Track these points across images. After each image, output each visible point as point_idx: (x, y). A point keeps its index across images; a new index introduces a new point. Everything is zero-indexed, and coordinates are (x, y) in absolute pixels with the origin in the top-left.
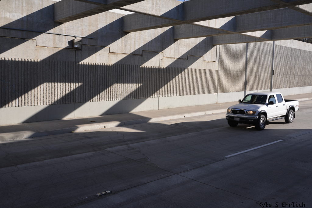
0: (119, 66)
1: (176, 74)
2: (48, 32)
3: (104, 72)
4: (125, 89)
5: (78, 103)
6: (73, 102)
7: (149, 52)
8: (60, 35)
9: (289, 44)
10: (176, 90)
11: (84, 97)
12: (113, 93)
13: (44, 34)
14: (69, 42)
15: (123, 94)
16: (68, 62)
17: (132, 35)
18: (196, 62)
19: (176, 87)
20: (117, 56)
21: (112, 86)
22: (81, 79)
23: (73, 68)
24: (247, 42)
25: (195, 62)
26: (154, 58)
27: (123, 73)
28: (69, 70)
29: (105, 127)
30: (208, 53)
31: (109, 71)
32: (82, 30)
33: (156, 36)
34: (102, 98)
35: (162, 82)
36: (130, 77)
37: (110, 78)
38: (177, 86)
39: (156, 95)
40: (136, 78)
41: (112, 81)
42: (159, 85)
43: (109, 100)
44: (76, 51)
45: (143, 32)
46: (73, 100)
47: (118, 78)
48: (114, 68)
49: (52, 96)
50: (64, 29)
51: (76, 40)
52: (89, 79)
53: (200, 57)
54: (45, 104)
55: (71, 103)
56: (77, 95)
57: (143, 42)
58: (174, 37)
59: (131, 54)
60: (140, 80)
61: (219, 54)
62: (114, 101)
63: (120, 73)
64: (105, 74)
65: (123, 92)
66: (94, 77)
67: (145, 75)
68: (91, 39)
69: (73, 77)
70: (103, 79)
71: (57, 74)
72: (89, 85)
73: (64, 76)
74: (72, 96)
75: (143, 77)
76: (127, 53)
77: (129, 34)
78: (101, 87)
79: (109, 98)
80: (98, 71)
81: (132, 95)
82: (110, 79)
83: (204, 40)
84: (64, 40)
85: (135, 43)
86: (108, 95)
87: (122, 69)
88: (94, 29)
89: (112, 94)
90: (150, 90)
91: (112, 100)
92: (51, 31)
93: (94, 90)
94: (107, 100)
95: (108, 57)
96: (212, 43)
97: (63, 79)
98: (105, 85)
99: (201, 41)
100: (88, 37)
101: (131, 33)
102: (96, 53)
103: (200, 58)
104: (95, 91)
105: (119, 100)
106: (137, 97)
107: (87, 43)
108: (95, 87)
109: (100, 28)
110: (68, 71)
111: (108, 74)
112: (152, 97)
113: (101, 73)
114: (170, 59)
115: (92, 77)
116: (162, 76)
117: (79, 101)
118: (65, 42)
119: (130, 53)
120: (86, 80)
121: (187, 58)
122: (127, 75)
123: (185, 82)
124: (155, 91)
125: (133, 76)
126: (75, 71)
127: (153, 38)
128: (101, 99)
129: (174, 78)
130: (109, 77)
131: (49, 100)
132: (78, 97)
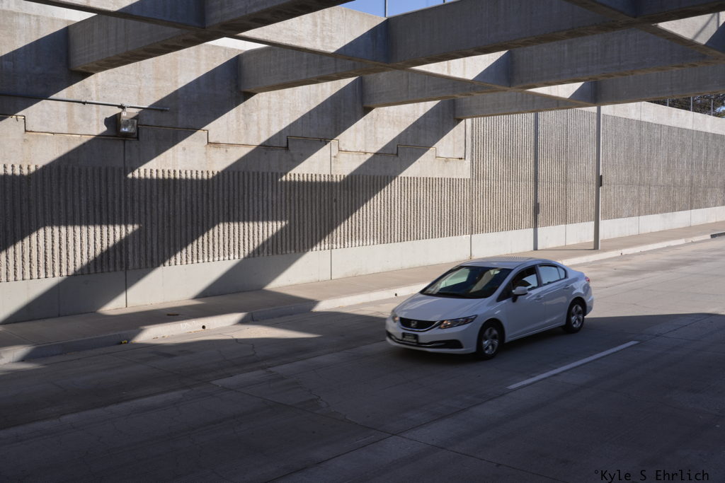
0: (231, 177)
1: (372, 190)
2: (54, 96)
3: (195, 192)
4: (249, 231)
5: (134, 269)
6: (121, 267)
7: (305, 139)
8: (84, 103)
9: (633, 111)
10: (372, 230)
11: (149, 254)
12: (219, 243)
13: (44, 101)
14: (108, 122)
15: (244, 244)
16: (107, 170)
17: (262, 98)
18: (417, 161)
19: (372, 224)
20: (226, 151)
21: (216, 228)
22: (139, 209)
23: (120, 185)
24: (536, 112)
25: (415, 160)
26: (316, 154)
27: (241, 193)
28: (110, 189)
29: (204, 327)
30: (445, 137)
31: (208, 188)
32: (140, 88)
33: (321, 101)
34: (192, 257)
35: (338, 211)
36: (260, 203)
37: (211, 206)
38: (373, 220)
39: (325, 244)
40: (275, 202)
41: (216, 213)
42: (332, 219)
43: (211, 259)
44: (124, 141)
45: (288, 91)
46: (121, 262)
47: (231, 204)
48: (221, 182)
49: (68, 254)
50: (93, 89)
51: (124, 114)
52: (160, 210)
53: (426, 148)
54: (50, 275)
55: (115, 270)
56: (130, 250)
57: (289, 115)
58: (362, 103)
59: (261, 145)
60: (283, 208)
61: (472, 140)
62: (221, 261)
63: (236, 193)
64: (197, 197)
65: (244, 241)
66: (171, 206)
67: (297, 195)
68: (162, 110)
69: (120, 206)
70: (195, 209)
71: (80, 201)
72: (160, 226)
73: (97, 204)
74: (118, 253)
75: (292, 201)
76: (250, 143)
77: (256, 96)
78: (189, 231)
79: (210, 255)
80: (180, 188)
81: (266, 246)
82: (211, 209)
83: (434, 107)
84: (95, 115)
85: (269, 120)
86: (208, 248)
87: (241, 184)
88: (167, 89)
89: (216, 246)
90: (310, 232)
91: (216, 259)
92: (63, 94)
93: (172, 237)
94: (206, 260)
95: (206, 153)
96: (454, 114)
97: (95, 211)
98: (200, 224)
99: (427, 111)
100: (155, 108)
101: (260, 94)
102: (176, 147)
103: (427, 150)
104: (175, 240)
105: (234, 258)
106: (279, 249)
107: (152, 123)
108: (175, 229)
109: (183, 85)
110: (107, 192)
111: (205, 196)
112: (314, 249)
113: (189, 193)
114: (356, 156)
115: (166, 205)
116: (338, 199)
117: (137, 264)
118: (98, 120)
119: (258, 144)
120: (151, 212)
121: (395, 152)
122: (253, 199)
123: (393, 210)
124: (323, 234)
125: (267, 201)
126: (123, 191)
127: (313, 106)
128: (190, 258)
129: (366, 202)
130: (208, 203)
131: (60, 266)
132: (134, 255)
